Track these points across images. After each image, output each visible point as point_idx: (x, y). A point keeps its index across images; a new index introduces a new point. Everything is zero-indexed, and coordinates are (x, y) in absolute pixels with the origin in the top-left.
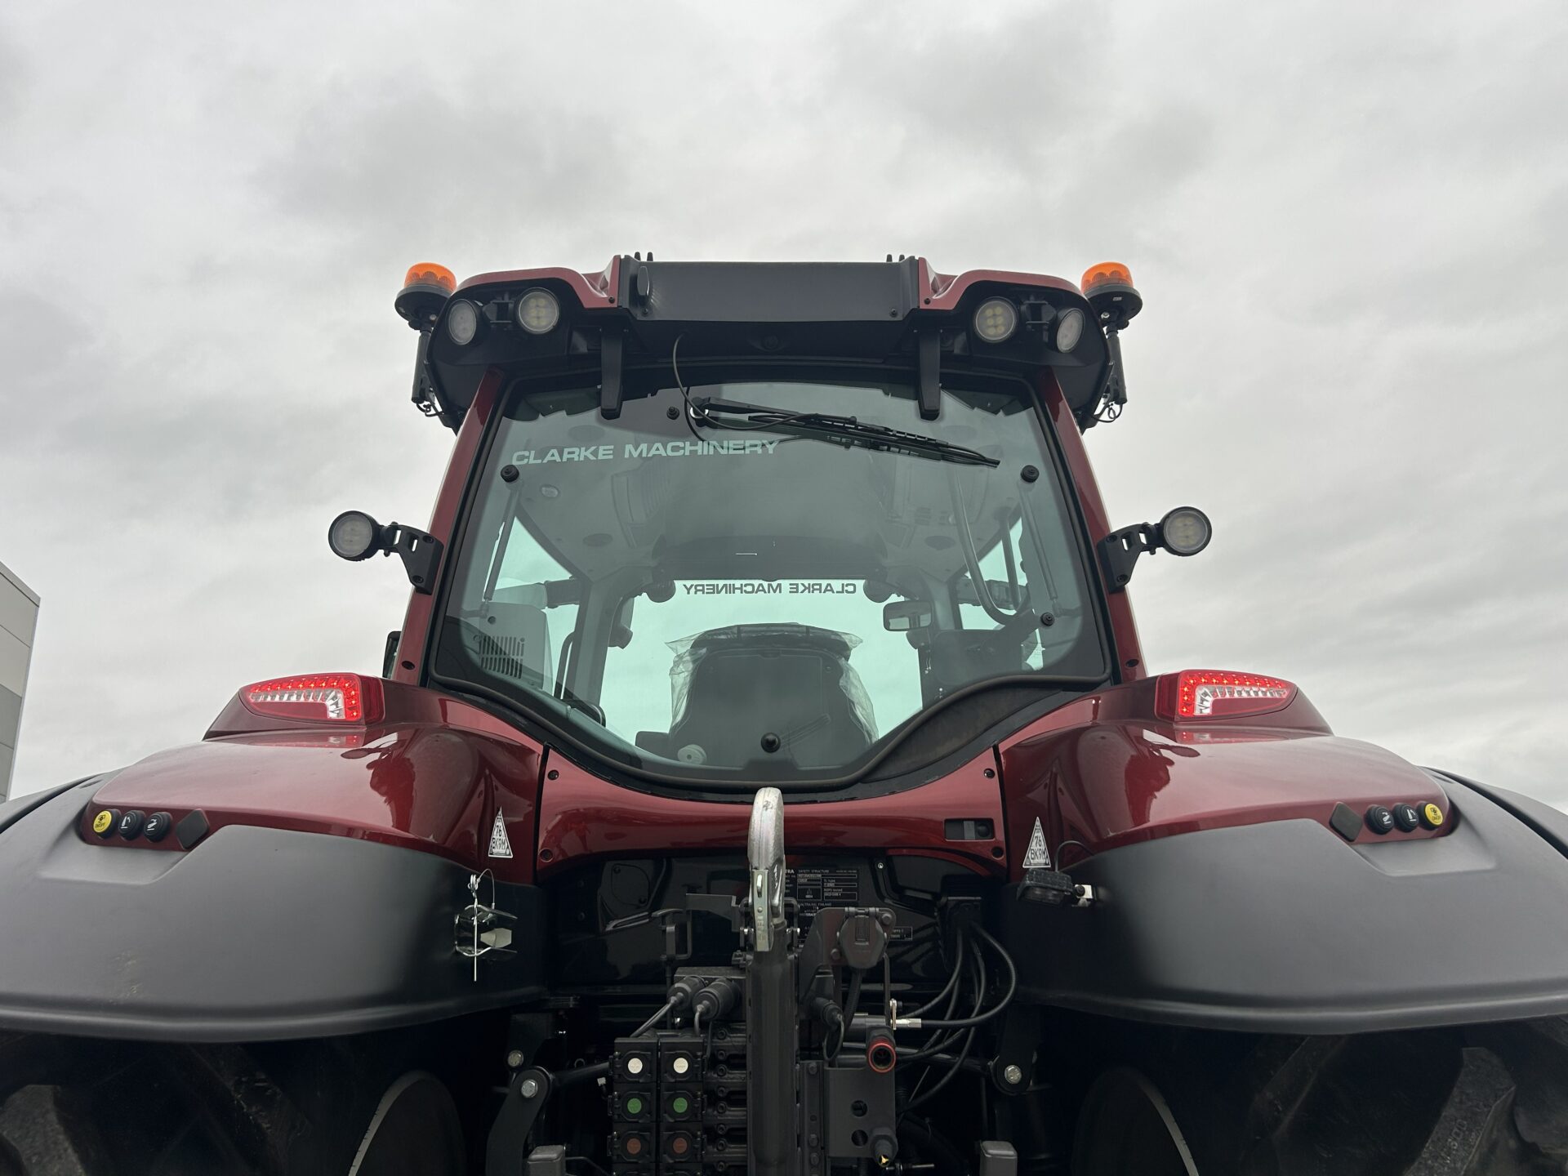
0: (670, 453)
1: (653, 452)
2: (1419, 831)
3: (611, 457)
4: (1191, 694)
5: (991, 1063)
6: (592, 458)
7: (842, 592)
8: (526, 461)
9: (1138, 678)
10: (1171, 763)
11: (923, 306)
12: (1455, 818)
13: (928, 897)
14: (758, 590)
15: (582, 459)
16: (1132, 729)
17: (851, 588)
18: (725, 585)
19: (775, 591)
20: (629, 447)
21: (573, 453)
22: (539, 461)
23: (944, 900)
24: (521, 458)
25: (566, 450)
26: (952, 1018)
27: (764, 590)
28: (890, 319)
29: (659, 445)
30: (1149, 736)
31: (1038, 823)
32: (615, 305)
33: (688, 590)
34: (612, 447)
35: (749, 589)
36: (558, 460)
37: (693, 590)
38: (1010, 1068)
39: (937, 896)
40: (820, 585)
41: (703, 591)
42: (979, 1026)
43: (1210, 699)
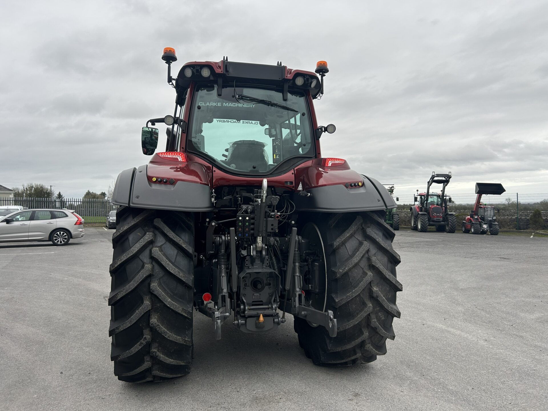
0: (233, 106)
1: (229, 105)
2: (358, 186)
3: (221, 105)
4: (328, 162)
5: (290, 221)
6: (216, 105)
7: (255, 124)
8: (202, 105)
9: (320, 158)
10: (323, 174)
11: (286, 78)
12: (363, 184)
13: (281, 194)
14: (235, 122)
15: (214, 105)
16: (317, 168)
17: (257, 123)
18: (227, 121)
19: (239, 123)
20: (224, 104)
21: (212, 104)
22: (205, 105)
23: (283, 195)
24: (201, 104)
25: (211, 103)
26: (285, 213)
27: (236, 122)
28: (279, 79)
29: (230, 103)
30: (320, 169)
31: (301, 182)
32: (222, 72)
33: (218, 121)
34: (220, 103)
35: (232, 122)
36: (209, 105)
37: (219, 121)
38: (293, 221)
39: (282, 194)
40: (250, 122)
41: (221, 122)
42: (289, 214)
43: (331, 163)
